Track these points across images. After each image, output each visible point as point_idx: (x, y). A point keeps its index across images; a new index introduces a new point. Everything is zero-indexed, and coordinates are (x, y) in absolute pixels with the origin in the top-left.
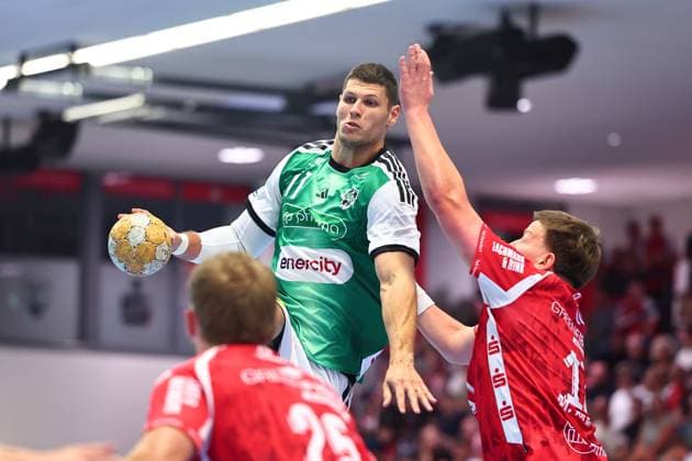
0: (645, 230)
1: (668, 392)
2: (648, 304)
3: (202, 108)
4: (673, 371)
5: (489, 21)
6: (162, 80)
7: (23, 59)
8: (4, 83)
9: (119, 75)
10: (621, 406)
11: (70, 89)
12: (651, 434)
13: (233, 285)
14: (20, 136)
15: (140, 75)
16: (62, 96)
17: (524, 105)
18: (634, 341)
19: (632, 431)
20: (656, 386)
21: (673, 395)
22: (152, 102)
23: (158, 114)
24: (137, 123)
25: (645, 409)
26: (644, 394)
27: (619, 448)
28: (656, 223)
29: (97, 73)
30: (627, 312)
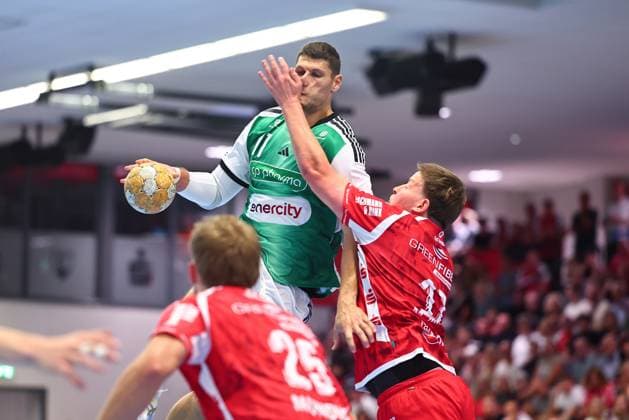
0: (540, 210)
1: (558, 337)
2: (542, 268)
3: (192, 115)
4: (563, 320)
5: (417, 47)
6: (161, 93)
7: (52, 77)
8: (37, 97)
9: (127, 89)
10: (521, 348)
11: (89, 101)
12: (544, 370)
13: (224, 239)
14: (50, 138)
15: (144, 90)
16: (83, 106)
17: (445, 113)
18: (531, 298)
19: (530, 368)
20: (550, 332)
21: (563, 339)
22: (153, 111)
23: (157, 120)
24: (141, 127)
25: (539, 351)
26: (539, 338)
27: (519, 382)
28: (549, 205)
29: (110, 88)
30: (526, 274)
